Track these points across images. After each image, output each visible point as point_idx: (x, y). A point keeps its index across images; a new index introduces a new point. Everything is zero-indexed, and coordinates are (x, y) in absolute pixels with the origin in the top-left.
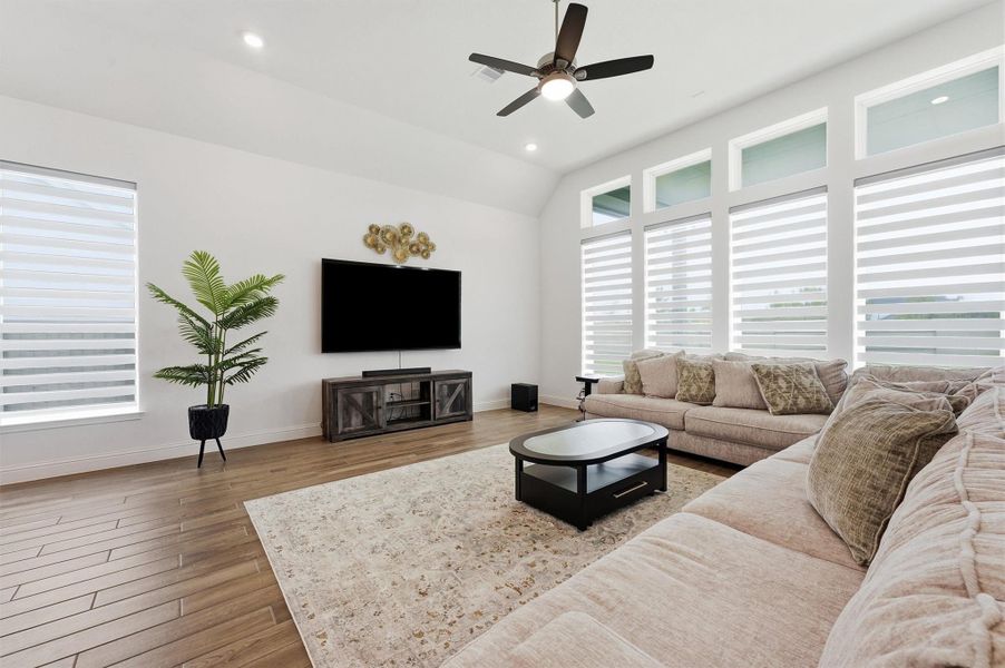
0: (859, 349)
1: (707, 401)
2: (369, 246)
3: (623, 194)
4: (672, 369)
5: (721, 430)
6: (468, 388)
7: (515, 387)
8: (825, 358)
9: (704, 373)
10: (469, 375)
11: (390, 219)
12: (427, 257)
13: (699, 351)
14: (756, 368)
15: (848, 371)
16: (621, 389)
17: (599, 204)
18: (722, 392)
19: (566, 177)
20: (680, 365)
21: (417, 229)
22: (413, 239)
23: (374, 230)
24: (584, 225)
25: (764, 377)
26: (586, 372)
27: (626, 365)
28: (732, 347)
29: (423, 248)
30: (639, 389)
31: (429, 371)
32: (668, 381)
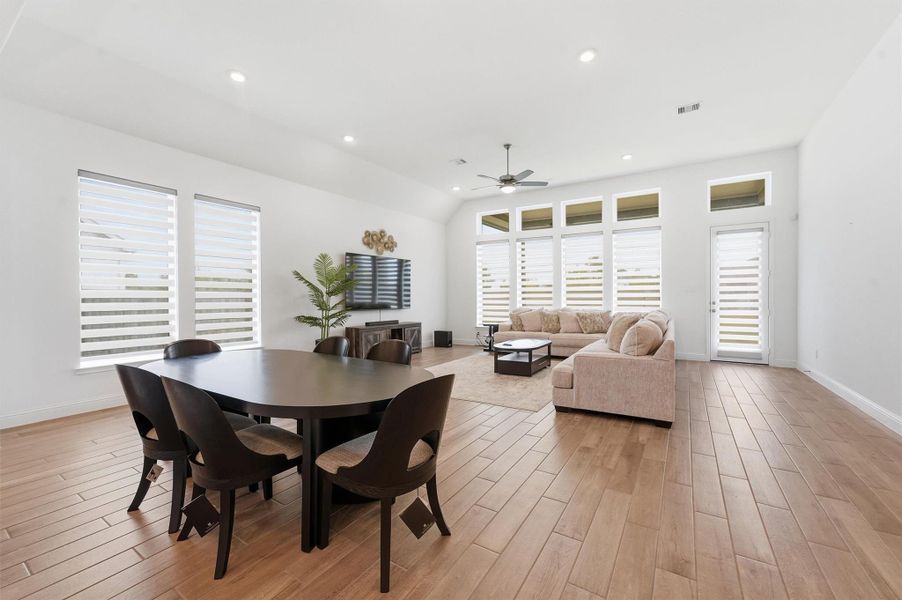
0: (614, 305)
1: (558, 331)
2: (365, 243)
3: (505, 217)
4: (538, 316)
5: (565, 343)
6: (419, 332)
7: (436, 332)
8: (602, 309)
9: (554, 318)
10: (419, 325)
11: (374, 228)
12: (392, 251)
13: (550, 308)
14: (578, 314)
15: (612, 315)
16: (511, 329)
17: (486, 221)
18: (563, 326)
19: (465, 203)
20: (543, 315)
21: (388, 234)
22: (386, 240)
23: (368, 234)
24: (478, 233)
25: (581, 318)
26: (479, 323)
27: (512, 316)
28: (564, 306)
29: (390, 245)
30: (521, 328)
31: (397, 322)
32: (537, 323)
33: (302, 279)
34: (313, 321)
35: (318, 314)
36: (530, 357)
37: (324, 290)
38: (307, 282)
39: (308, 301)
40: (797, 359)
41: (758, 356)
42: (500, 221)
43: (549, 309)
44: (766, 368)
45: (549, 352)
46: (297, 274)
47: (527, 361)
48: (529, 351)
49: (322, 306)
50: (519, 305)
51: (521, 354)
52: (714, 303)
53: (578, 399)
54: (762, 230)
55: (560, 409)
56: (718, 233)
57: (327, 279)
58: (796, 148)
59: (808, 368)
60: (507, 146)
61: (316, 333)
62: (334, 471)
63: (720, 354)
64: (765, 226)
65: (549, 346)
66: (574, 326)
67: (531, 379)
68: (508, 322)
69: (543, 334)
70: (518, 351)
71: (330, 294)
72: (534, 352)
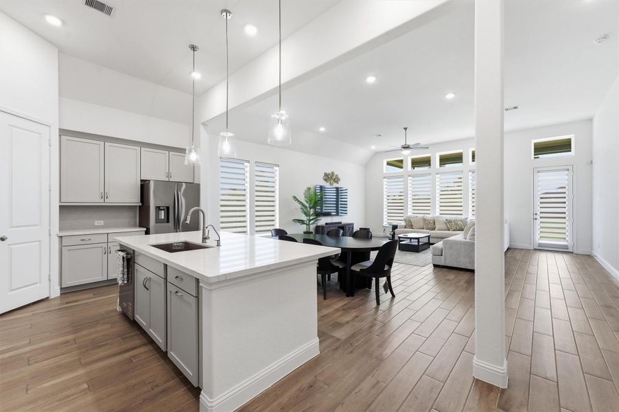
0: (470, 214)
1: (434, 229)
2: (325, 180)
3: (401, 161)
4: (422, 221)
6: (353, 228)
8: (463, 217)
9: (432, 222)
10: (353, 224)
11: (329, 171)
12: (338, 183)
14: (446, 220)
15: (468, 220)
16: (405, 227)
17: (389, 164)
18: (437, 226)
20: (425, 219)
21: (336, 174)
22: (334, 177)
23: (326, 175)
24: (385, 171)
25: (449, 222)
26: (385, 223)
27: (405, 220)
28: (438, 214)
29: (337, 180)
30: (411, 227)
31: (341, 223)
32: (421, 224)
33: (297, 200)
34: (302, 222)
35: (304, 218)
36: (419, 242)
37: (307, 205)
38: (299, 201)
39: (300, 211)
40: (592, 249)
41: (566, 247)
42: (399, 164)
43: (428, 217)
44: (571, 254)
45: (429, 240)
46: (295, 197)
47: (417, 244)
48: (418, 239)
49: (306, 214)
50: (410, 214)
51: (412, 240)
52: (536, 214)
53: (445, 261)
54: (568, 170)
55: (436, 266)
56: (538, 172)
57: (310, 201)
58: (591, 120)
59: (595, 254)
60: (406, 129)
61: (304, 228)
62: (359, 270)
63: (540, 245)
64: (570, 168)
65: (429, 237)
66: (444, 226)
67: (419, 254)
68: (403, 223)
69: (425, 230)
70: (411, 239)
71: (310, 208)
72: (421, 240)
